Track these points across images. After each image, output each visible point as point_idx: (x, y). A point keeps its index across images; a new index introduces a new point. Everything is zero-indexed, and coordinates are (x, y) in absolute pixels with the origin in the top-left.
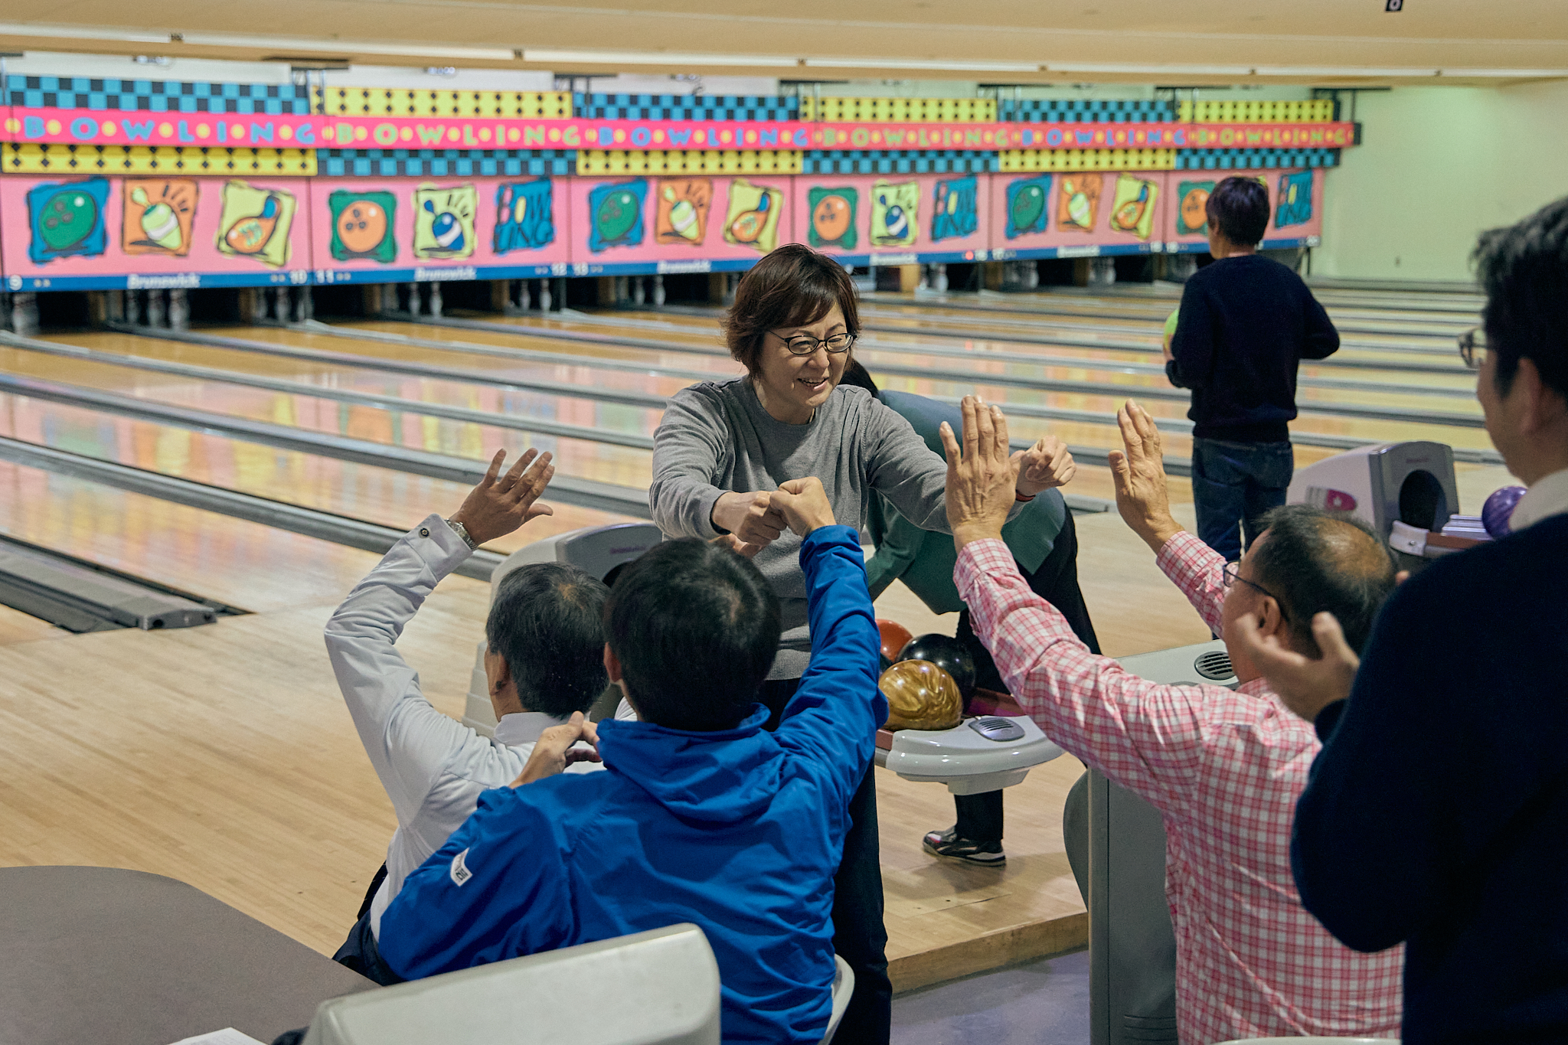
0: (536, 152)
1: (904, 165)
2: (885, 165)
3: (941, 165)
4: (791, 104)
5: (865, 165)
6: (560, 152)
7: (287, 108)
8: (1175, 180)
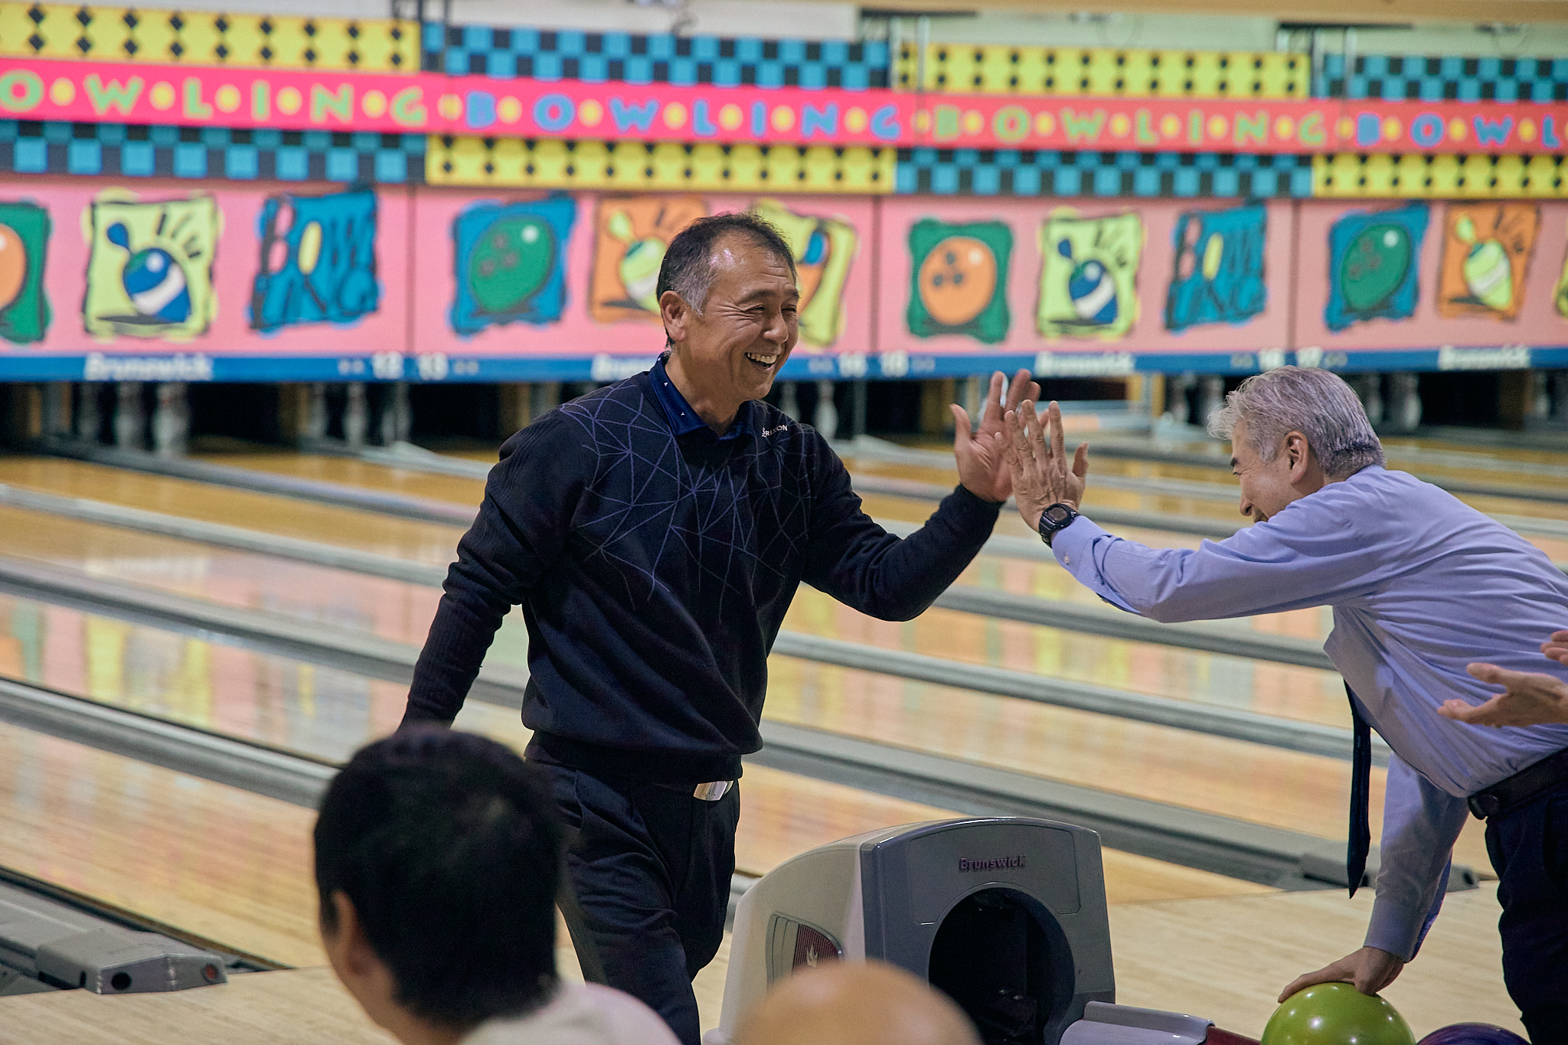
0: (341, 137)
1: (1108, 180)
2: (1068, 180)
3: (1187, 181)
4: (874, 57)
5: (1027, 179)
6: (391, 138)
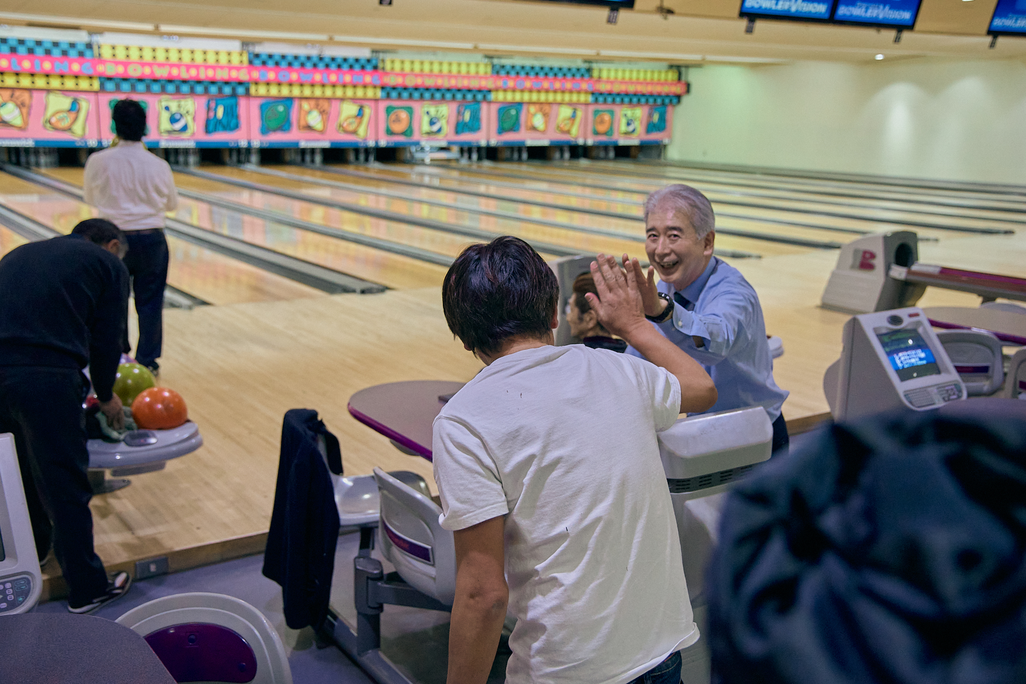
0: (227, 83)
2: (427, 96)
3: (459, 96)
6: (241, 83)
7: (81, 54)
8: (591, 109)
